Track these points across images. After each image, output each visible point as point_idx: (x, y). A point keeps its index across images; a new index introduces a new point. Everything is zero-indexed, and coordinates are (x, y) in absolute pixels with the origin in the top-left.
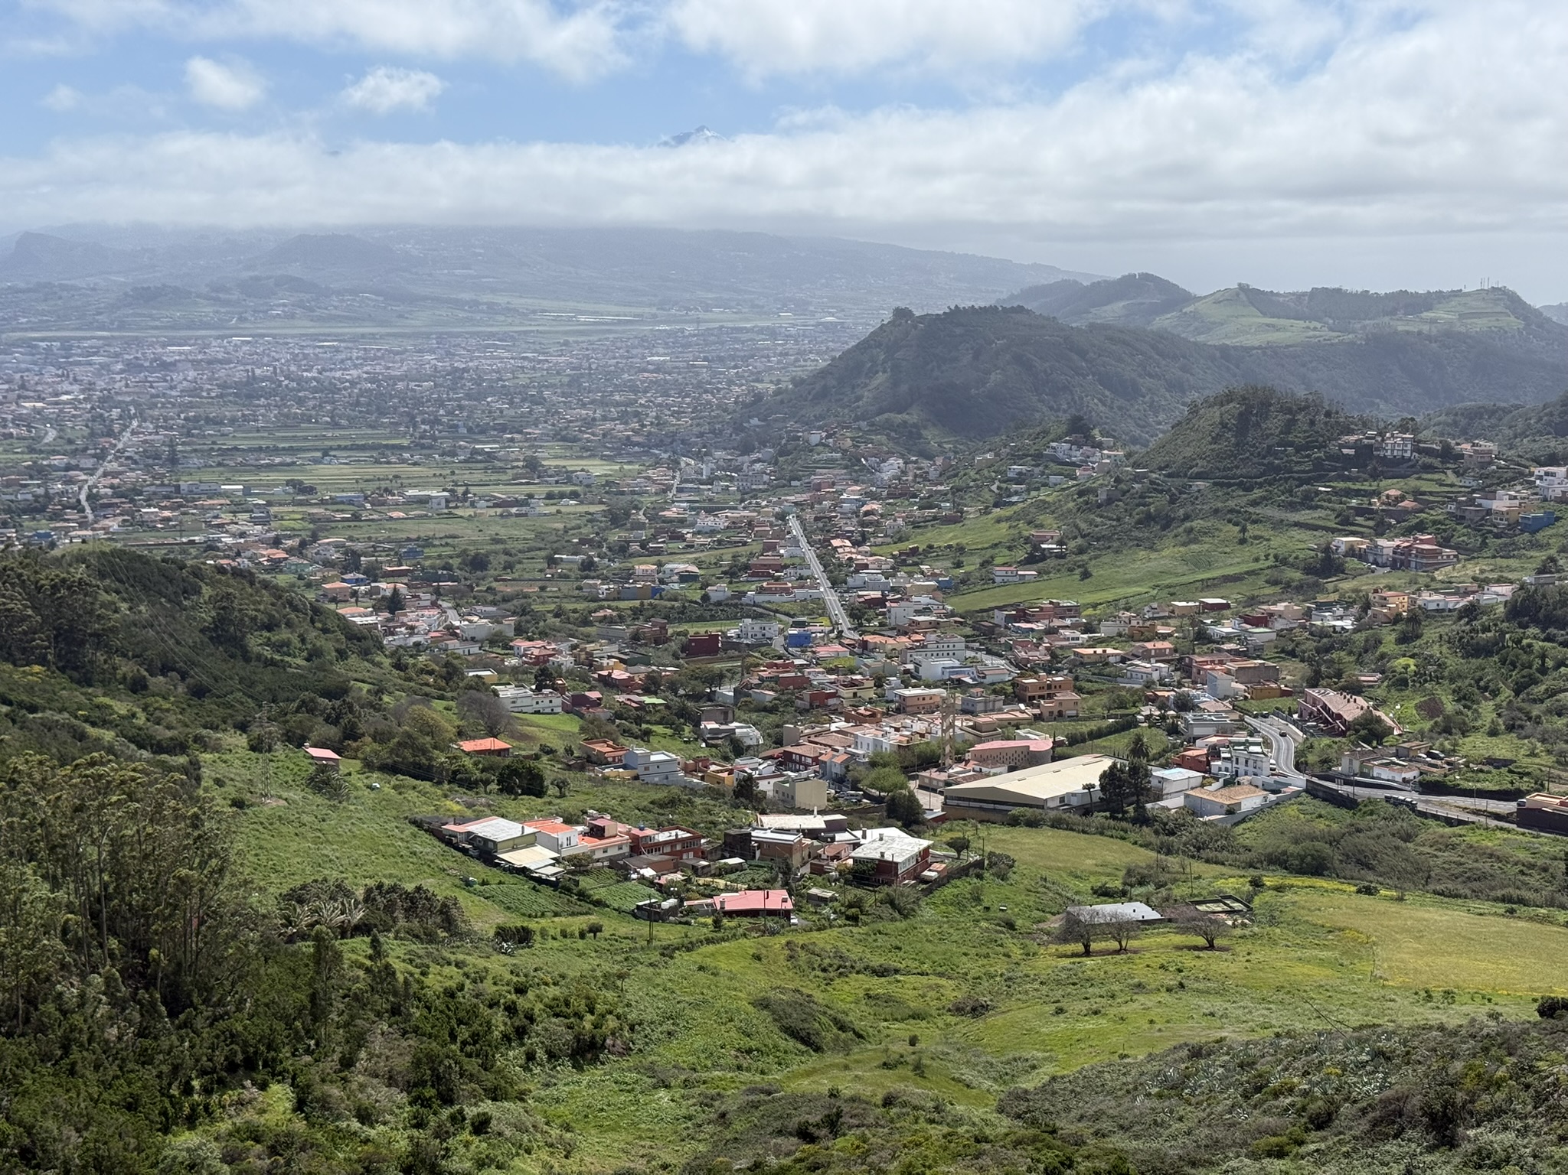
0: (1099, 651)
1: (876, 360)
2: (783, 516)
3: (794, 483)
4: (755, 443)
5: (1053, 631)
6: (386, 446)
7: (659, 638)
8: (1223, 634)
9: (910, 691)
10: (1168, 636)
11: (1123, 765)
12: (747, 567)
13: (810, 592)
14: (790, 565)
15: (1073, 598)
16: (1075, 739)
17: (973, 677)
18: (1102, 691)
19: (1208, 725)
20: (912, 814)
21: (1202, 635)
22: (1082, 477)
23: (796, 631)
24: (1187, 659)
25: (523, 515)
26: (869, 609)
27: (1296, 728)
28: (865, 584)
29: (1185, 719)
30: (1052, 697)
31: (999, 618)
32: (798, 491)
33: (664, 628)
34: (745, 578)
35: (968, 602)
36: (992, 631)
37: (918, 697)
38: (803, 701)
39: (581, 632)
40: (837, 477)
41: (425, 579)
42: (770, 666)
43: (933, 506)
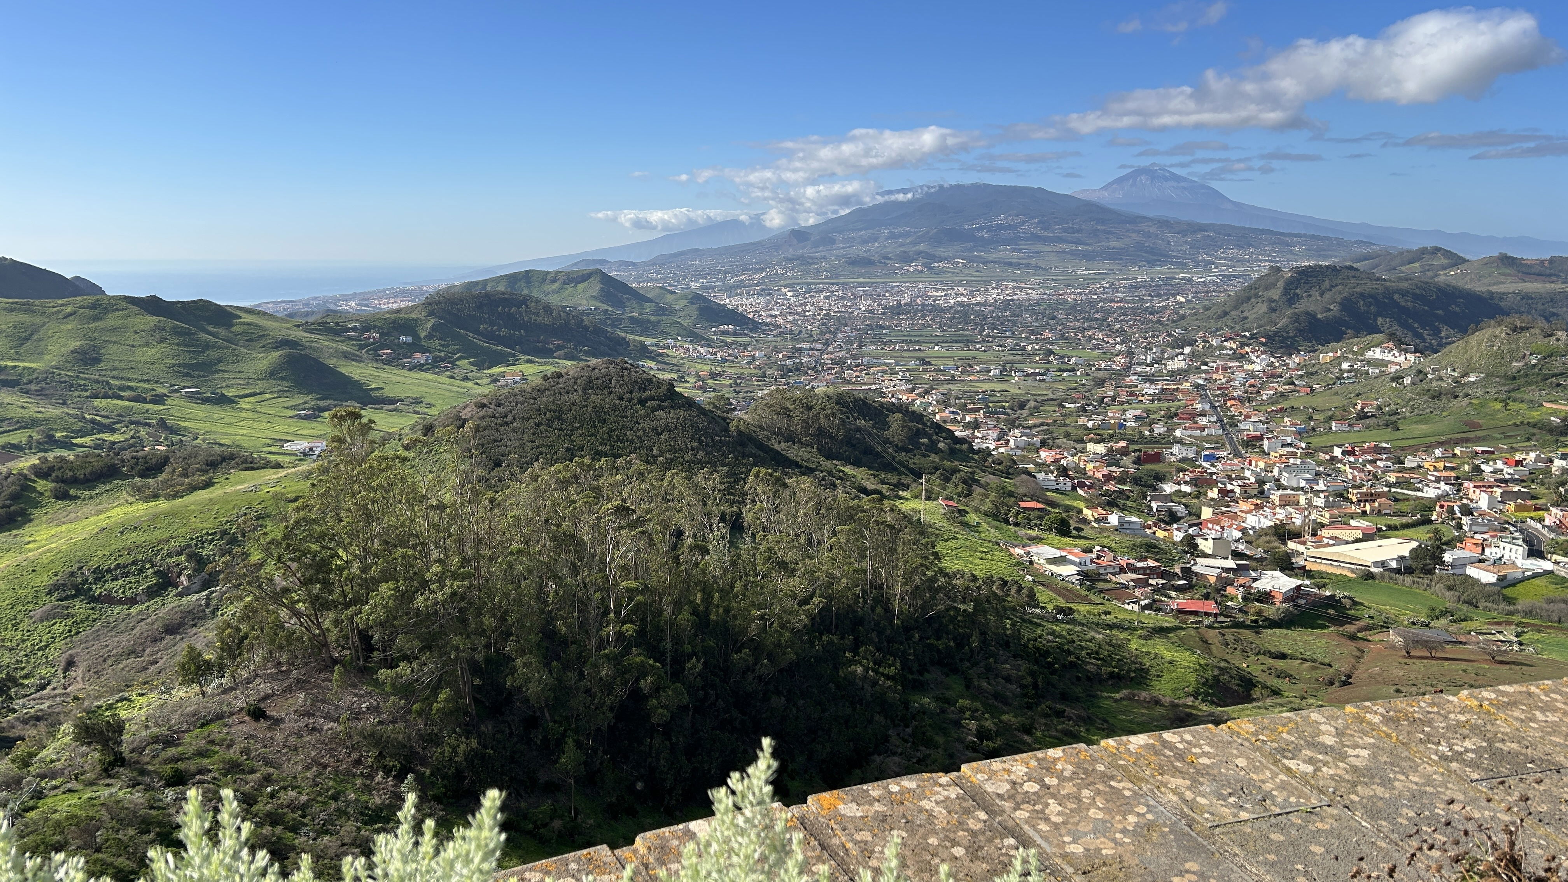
0: (1406, 475)
1: (1257, 296)
2: (1197, 386)
3: (1203, 367)
4: (1179, 344)
5: (1374, 462)
6: (968, 341)
7: (1125, 452)
8: (1492, 469)
9: (1281, 492)
10: (1452, 469)
11: (1427, 546)
12: (1176, 414)
13: (1215, 431)
14: (1203, 414)
15: (1386, 442)
16: (1390, 528)
17: (1321, 486)
18: (1407, 500)
19: (1484, 525)
20: (1286, 564)
21: (1477, 469)
22: (1392, 369)
23: (1207, 453)
24: (1466, 484)
25: (1044, 380)
26: (1253, 442)
27: (1545, 531)
28: (1249, 428)
29: (1465, 520)
30: (1374, 501)
31: (1337, 452)
32: (1206, 372)
33: (1127, 446)
34: (1175, 420)
35: (1316, 441)
36: (1333, 459)
37: (1286, 495)
38: (1213, 494)
39: (1079, 446)
40: (1231, 364)
41: (991, 413)
42: (1191, 472)
43: (1293, 383)
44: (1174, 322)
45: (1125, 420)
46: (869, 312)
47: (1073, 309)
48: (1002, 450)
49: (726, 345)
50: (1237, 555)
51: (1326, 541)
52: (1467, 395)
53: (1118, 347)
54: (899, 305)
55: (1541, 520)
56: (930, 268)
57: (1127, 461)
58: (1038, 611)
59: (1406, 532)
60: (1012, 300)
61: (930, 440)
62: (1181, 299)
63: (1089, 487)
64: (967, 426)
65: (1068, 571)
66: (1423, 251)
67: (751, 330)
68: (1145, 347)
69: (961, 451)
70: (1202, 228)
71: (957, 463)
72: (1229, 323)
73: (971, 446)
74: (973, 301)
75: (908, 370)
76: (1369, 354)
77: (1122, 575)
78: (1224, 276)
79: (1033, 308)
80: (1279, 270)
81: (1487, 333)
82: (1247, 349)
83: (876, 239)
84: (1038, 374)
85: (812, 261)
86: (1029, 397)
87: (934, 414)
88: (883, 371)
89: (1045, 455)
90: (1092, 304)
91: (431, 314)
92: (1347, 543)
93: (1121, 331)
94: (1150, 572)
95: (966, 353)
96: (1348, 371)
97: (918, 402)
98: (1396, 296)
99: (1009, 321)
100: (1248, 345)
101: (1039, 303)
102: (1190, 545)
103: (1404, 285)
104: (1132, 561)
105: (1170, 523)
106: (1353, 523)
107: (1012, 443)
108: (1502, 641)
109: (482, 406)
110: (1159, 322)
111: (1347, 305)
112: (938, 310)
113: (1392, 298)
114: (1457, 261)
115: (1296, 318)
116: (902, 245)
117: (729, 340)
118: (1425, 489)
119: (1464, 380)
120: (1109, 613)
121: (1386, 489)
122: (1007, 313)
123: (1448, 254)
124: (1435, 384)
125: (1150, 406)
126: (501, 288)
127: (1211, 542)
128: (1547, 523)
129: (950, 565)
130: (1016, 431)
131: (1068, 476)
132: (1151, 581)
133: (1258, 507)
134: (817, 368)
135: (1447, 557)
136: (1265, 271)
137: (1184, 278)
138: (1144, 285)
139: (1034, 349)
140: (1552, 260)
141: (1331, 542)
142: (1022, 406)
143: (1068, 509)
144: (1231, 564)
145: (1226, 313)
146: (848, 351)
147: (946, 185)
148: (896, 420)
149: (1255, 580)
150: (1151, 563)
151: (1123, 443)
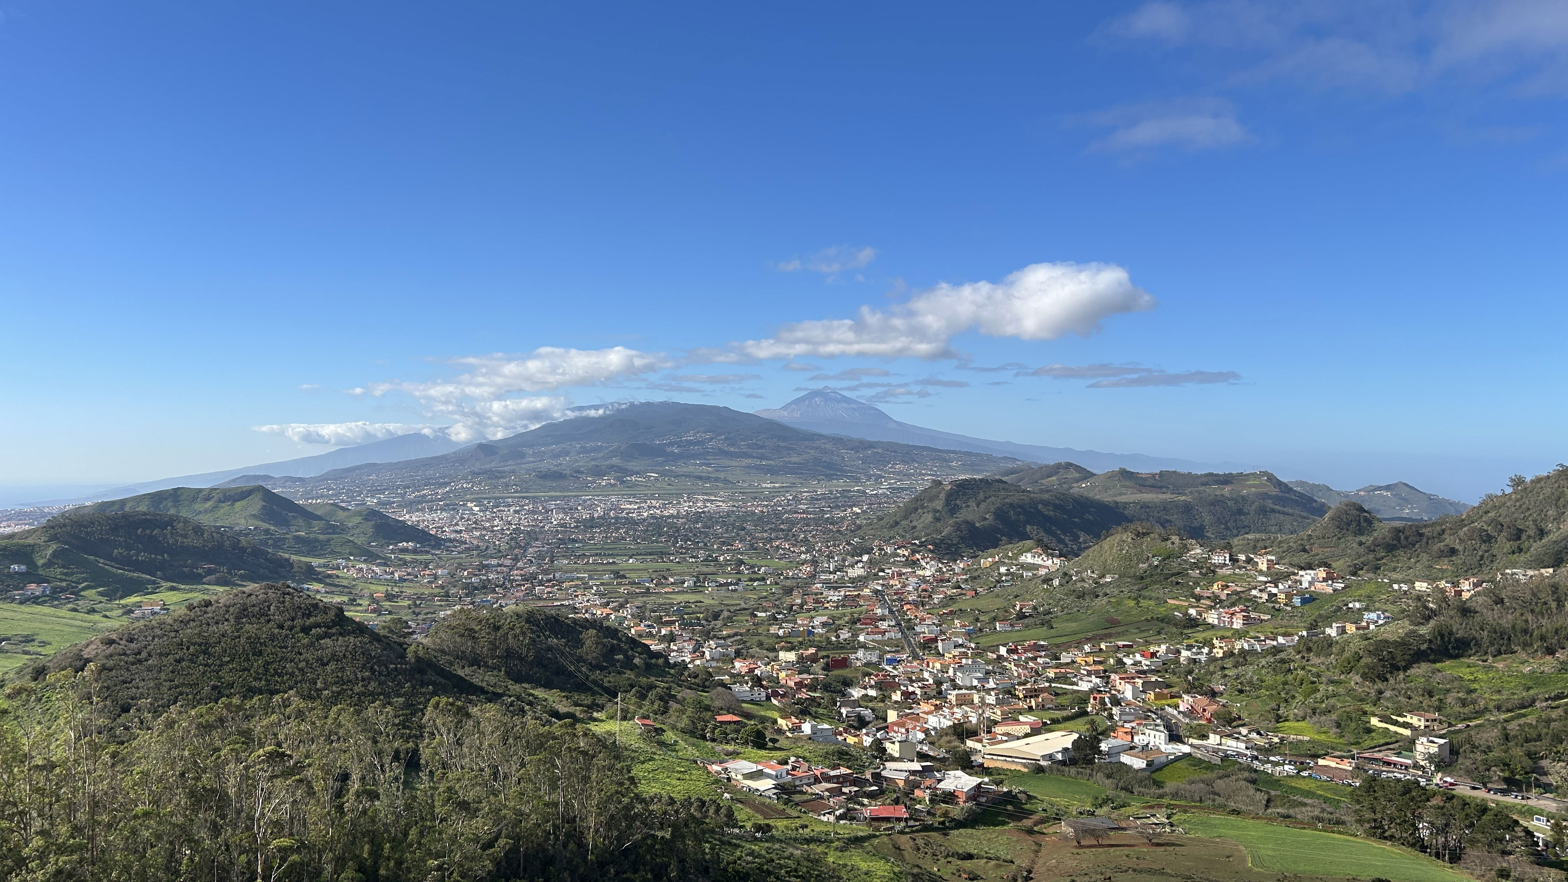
1: (923, 507)
2: (876, 592)
3: (881, 574)
4: (858, 552)
5: (1034, 659)
6: (662, 553)
7: (814, 659)
8: (1132, 662)
9: (956, 692)
10: (1100, 663)
11: (1085, 737)
12: (859, 620)
13: (895, 634)
14: (883, 619)
15: (1044, 640)
16: (1055, 721)
17: (991, 684)
18: (1066, 694)
19: (1130, 714)
20: (966, 763)
21: (1120, 662)
22: (1042, 572)
23: (889, 656)
24: (1113, 676)
25: (736, 590)
26: (929, 644)
27: (1180, 717)
28: (925, 630)
29: (1115, 711)
30: (1037, 696)
31: (1003, 651)
32: (883, 578)
33: (816, 653)
34: (858, 626)
35: (984, 641)
36: (1000, 657)
37: (961, 695)
38: (897, 696)
39: (772, 655)
40: (904, 571)
41: (686, 625)
42: (877, 676)
43: (960, 587)
44: (852, 531)
45: (813, 627)
46: (561, 525)
47: (760, 520)
48: (698, 662)
49: (405, 563)
50: (922, 756)
51: (999, 737)
52: (1106, 594)
53: (803, 556)
54: (592, 518)
55: (1176, 707)
56: (623, 482)
57: (817, 667)
58: (737, 831)
59: (1068, 724)
60: (704, 512)
61: (626, 656)
62: (857, 510)
63: (783, 696)
64: (663, 639)
65: (765, 785)
66: (1059, 466)
67: (433, 547)
68: (828, 556)
69: (656, 665)
70: (871, 445)
71: (653, 679)
72: (900, 531)
73: (667, 659)
74: (666, 513)
75: (602, 584)
76: (1022, 559)
77: (817, 786)
78: (894, 489)
79: (723, 519)
80: (940, 483)
81: (1117, 537)
82: (918, 556)
83: (567, 454)
84: (731, 584)
85: (501, 475)
86: (723, 607)
87: (629, 628)
88: (576, 586)
89: (739, 666)
90: (778, 515)
91: (54, 538)
92: (1018, 738)
93: (805, 541)
94: (843, 780)
95: (660, 565)
96: (1006, 575)
97: (613, 617)
98: (1040, 506)
99: (701, 532)
100: (919, 552)
101: (728, 516)
102: (879, 749)
103: (1046, 496)
104: (826, 770)
105: (859, 728)
106: (1022, 718)
107: (707, 655)
108: (1156, 824)
109: (111, 642)
110: (838, 531)
111: (1000, 514)
112: (632, 523)
113: (1036, 508)
114: (1087, 475)
115: (958, 527)
116: (595, 459)
117: (408, 557)
118: (1080, 683)
119: (1102, 581)
120: (806, 827)
121: (1047, 684)
122: (699, 525)
123: (1078, 468)
124: (1079, 585)
125: (835, 613)
126: (142, 508)
127: (897, 744)
128: (1181, 709)
129: (647, 789)
130: (711, 642)
131: (762, 686)
132: (845, 790)
133: (938, 708)
134: (507, 584)
135: (1104, 746)
136: (928, 484)
137: (858, 491)
138: (824, 497)
139: (725, 560)
140: (1161, 474)
141: (1005, 738)
142: (716, 616)
143: (763, 720)
144: (916, 766)
145: (897, 523)
146: (539, 566)
147: (636, 403)
148: (590, 636)
149: (940, 781)
150: (844, 771)
151: (812, 650)
